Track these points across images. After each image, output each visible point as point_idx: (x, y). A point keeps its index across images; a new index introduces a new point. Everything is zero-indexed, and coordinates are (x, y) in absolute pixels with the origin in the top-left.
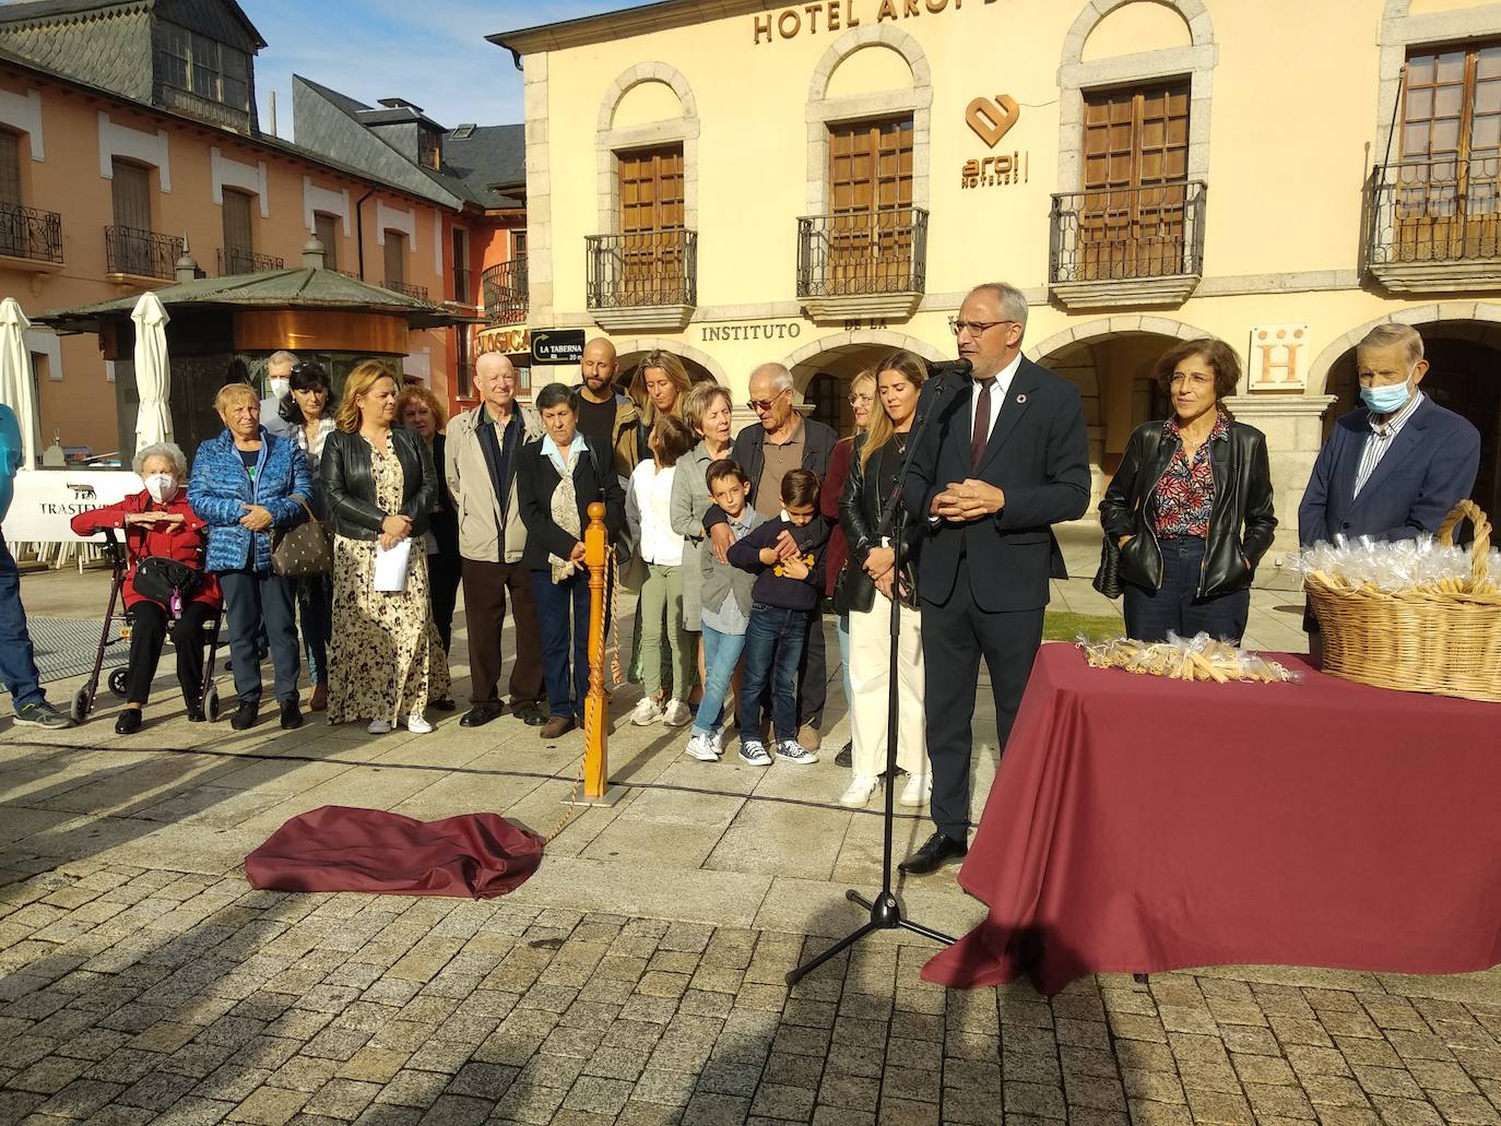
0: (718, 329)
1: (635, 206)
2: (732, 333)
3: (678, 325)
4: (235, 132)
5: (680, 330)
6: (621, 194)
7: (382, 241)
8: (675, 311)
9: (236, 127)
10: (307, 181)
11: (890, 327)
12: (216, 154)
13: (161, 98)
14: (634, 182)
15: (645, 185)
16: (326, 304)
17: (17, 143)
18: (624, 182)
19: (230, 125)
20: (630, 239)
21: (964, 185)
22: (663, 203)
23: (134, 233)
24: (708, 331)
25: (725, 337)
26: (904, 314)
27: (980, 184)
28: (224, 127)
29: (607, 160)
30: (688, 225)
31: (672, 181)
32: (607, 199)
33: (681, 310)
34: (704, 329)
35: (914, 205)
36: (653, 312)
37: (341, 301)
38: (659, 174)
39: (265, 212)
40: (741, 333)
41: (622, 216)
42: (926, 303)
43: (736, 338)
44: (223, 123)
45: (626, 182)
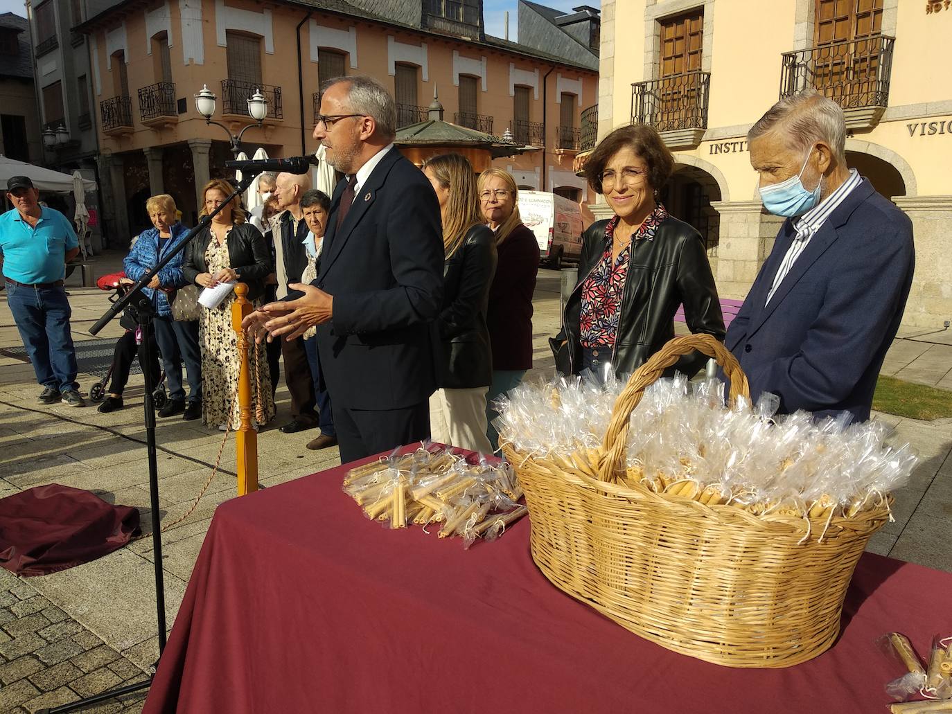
0: (722, 145)
1: (671, 58)
2: (731, 147)
3: (691, 143)
4: (469, 39)
5: (694, 147)
6: (662, 50)
7: (559, 100)
8: (688, 133)
9: (470, 37)
10: (512, 66)
11: (856, 136)
12: (456, 54)
13: (426, 24)
14: (671, 40)
15: (678, 42)
16: (424, 143)
17: (344, 59)
18: (663, 41)
19: (466, 36)
20: (667, 82)
21: (929, 10)
22: (690, 54)
23: (404, 107)
24: (714, 147)
25: (726, 150)
26: (867, 125)
27: (944, 8)
28: (463, 38)
29: (652, 26)
30: (705, 69)
31: (697, 36)
32: (651, 55)
33: (693, 132)
34: (712, 146)
35: (882, 33)
36: (674, 135)
37: (434, 140)
38: (688, 33)
39: (484, 88)
40: (738, 147)
41: (662, 67)
42: (888, 114)
43: (734, 151)
44: (462, 35)
45: (665, 42)
